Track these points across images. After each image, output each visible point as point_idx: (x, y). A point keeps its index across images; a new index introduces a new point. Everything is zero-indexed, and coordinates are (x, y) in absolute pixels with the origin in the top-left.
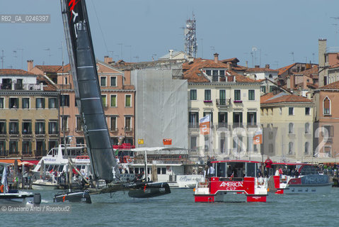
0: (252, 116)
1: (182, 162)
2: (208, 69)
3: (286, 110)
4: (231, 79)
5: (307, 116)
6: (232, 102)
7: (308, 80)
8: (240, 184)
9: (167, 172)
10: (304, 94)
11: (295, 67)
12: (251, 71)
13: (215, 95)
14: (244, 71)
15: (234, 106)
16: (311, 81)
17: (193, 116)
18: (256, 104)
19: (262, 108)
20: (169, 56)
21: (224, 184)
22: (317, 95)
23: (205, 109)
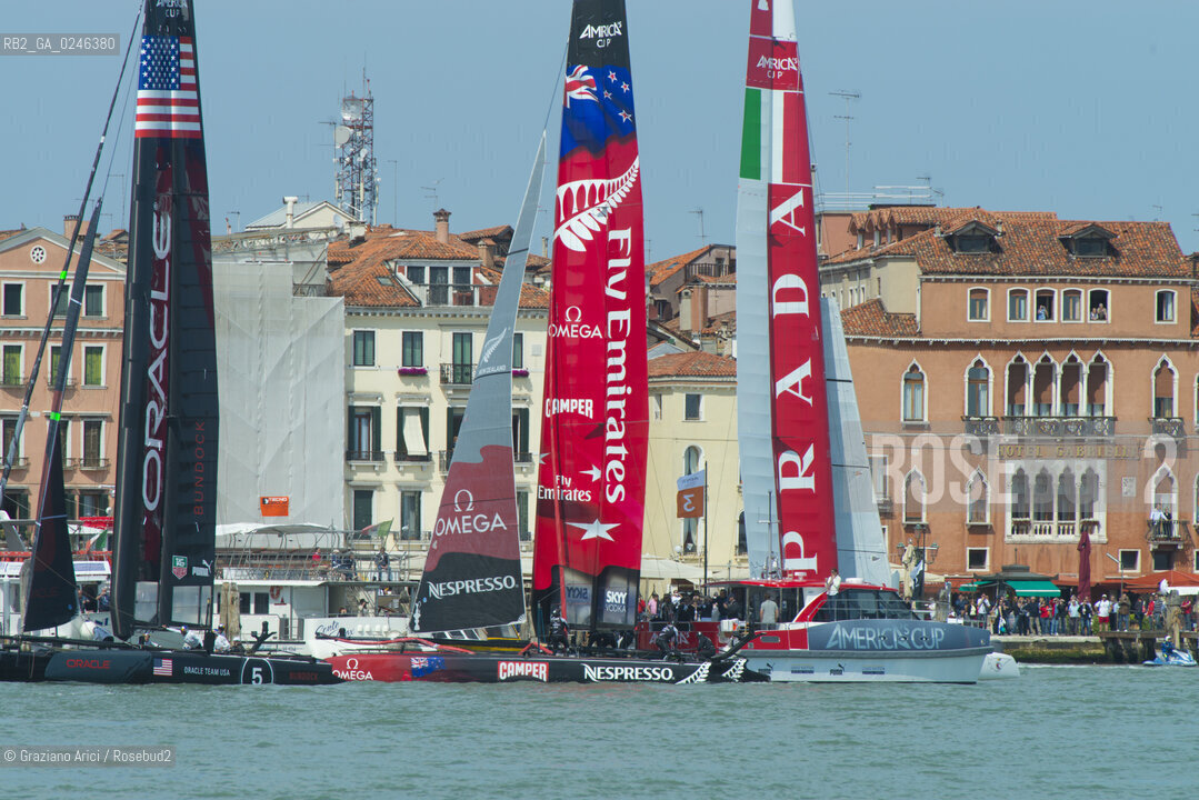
1: (323, 573)
2: (415, 263)
3: (676, 402)
4: (491, 296)
9: (272, 608)
11: (709, 260)
13: (437, 348)
14: (535, 270)
17: (362, 419)
20: (282, 218)
23: (402, 396)
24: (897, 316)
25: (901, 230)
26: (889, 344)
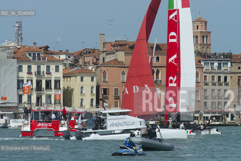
0: (57, 82)
1: (13, 111)
2: (30, 52)
3: (79, 78)
4: (44, 58)
5: (92, 82)
6: (45, 73)
7: (93, 60)
8: (50, 125)
9: (4, 117)
10: (90, 68)
11: (85, 51)
12: (57, 54)
13: (34, 68)
14: (52, 54)
15: (46, 76)
16: (95, 60)
17: (20, 82)
18: (60, 75)
19: (64, 77)
20: (5, 44)
21: (39, 125)
22: (99, 69)
23: (28, 77)
24: (120, 62)
25: (121, 45)
26: (119, 67)
